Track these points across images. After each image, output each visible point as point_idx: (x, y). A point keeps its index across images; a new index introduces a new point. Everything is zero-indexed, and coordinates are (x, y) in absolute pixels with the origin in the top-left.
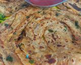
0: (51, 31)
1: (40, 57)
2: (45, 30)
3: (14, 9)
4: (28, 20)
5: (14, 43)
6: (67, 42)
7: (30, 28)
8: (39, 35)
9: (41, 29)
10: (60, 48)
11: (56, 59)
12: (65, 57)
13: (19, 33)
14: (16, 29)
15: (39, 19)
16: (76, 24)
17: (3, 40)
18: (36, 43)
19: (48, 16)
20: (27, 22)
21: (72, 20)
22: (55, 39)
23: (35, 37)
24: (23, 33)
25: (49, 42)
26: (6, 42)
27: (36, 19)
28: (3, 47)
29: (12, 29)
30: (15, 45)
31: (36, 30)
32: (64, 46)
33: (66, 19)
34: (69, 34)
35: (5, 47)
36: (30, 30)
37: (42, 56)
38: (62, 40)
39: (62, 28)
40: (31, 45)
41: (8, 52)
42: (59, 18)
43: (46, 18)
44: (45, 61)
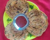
0: (34, 21)
3: (26, 31)
5: (37, 29)
11: (42, 21)
13: (34, 29)
20: (31, 27)
24: (34, 28)
27: (30, 24)
28: (38, 32)
33: (30, 16)
38: (36, 18)
39: (33, 18)
40: (38, 26)
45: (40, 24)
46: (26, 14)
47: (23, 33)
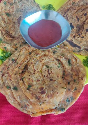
0: (47, 67)
1: (36, 88)
2: (43, 66)
3: (18, 46)
4: (30, 56)
5: (19, 76)
6: (58, 77)
7: (31, 63)
8: (38, 70)
9: (40, 64)
10: (51, 82)
11: (46, 91)
12: (52, 90)
13: (22, 67)
14: (20, 64)
15: (39, 55)
16: (69, 61)
17: (11, 74)
18: (35, 77)
19: (47, 53)
20: (29, 58)
21: (66, 58)
22: (49, 74)
23: (34, 72)
24: (26, 67)
25: (45, 76)
26: (13, 75)
27: (37, 55)
28: (11, 80)
29: (17, 63)
30: (19, 78)
31: (36, 65)
32: (55, 81)
33: (61, 57)
34: (61, 70)
35: (13, 80)
36: (32, 65)
37: (37, 88)
38: (55, 76)
39: (56, 65)
40: (31, 79)
41: (15, 84)
42: (55, 55)
43: (45, 55)
44: (39, 92)
45: (36, 86)
47: (13, 37)
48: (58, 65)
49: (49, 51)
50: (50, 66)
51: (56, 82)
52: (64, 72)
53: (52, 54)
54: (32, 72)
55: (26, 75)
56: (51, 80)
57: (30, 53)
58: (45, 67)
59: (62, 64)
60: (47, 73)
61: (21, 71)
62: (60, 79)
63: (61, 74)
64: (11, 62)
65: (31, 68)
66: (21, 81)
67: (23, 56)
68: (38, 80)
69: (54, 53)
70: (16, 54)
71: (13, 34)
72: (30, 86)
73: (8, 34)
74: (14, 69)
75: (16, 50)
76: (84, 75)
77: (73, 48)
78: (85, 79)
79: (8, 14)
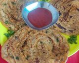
5: (20, 49)
6: (49, 50)
9: (36, 41)
11: (40, 61)
12: (45, 60)
14: (21, 40)
15: (35, 34)
16: (57, 39)
17: (14, 47)
18: (32, 50)
20: (28, 36)
21: (55, 37)
22: (43, 48)
23: (32, 46)
25: (39, 49)
29: (19, 40)
31: (33, 41)
33: (51, 36)
34: (52, 45)
36: (30, 41)
40: (29, 51)
41: (17, 55)
43: (40, 34)
44: (35, 61)
45: (33, 57)
46: (57, 28)
47: (16, 20)
48: (49, 41)
49: (43, 31)
50: (43, 42)
51: (47, 54)
52: (54, 47)
53: (45, 34)
54: (30, 46)
55: (25, 48)
56: (44, 53)
57: (29, 32)
58: (39, 43)
59: (52, 41)
60: (41, 47)
61: (22, 46)
62: (50, 52)
63: (51, 48)
64: (14, 38)
65: (29, 43)
66: (22, 53)
67: (23, 34)
68: (34, 53)
69: (46, 32)
70: (18, 32)
71: (17, 18)
72: (28, 56)
73: (13, 17)
74: (17, 43)
75: (18, 29)
76: (68, 50)
77: (61, 30)
78: (69, 52)
79: (13, 3)
